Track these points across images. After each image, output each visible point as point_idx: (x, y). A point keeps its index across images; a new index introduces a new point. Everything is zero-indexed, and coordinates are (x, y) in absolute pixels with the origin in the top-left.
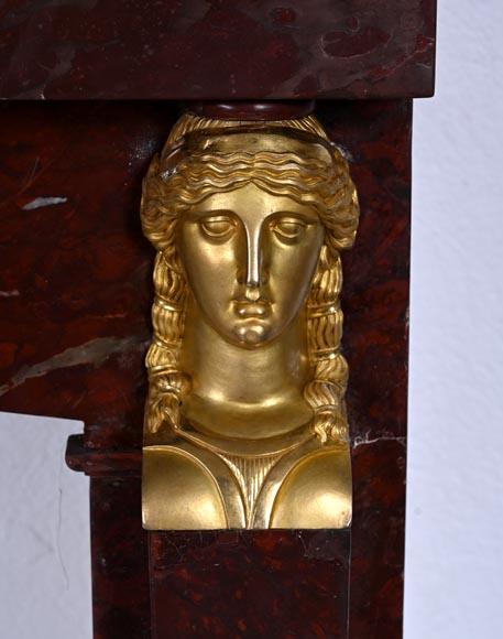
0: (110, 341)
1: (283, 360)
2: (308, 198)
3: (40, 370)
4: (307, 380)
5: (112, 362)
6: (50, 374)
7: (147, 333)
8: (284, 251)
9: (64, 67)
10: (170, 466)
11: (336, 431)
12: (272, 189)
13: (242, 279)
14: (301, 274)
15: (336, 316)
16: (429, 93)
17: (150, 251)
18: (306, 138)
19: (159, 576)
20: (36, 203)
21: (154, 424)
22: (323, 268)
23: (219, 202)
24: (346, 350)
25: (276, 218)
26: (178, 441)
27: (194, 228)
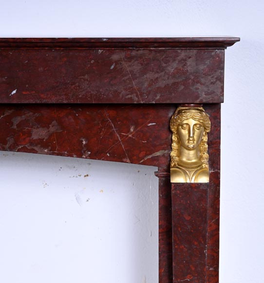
0: (163, 151)
1: (196, 153)
2: (201, 121)
3: (150, 157)
4: (201, 158)
5: (164, 155)
6: (152, 157)
7: (171, 149)
8: (197, 132)
9: (158, 97)
10: (175, 172)
11: (206, 166)
12: (195, 119)
13: (189, 136)
14: (200, 136)
15: (207, 146)
16: (223, 102)
17: (172, 133)
18: (201, 111)
19: (173, 192)
20: (150, 124)
21: (172, 165)
22: (204, 136)
23: (185, 122)
24: (208, 152)
25: (195, 125)
26: (177, 167)
27: (181, 127)
